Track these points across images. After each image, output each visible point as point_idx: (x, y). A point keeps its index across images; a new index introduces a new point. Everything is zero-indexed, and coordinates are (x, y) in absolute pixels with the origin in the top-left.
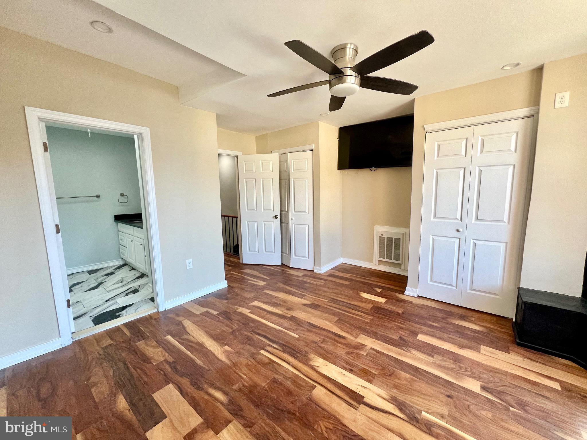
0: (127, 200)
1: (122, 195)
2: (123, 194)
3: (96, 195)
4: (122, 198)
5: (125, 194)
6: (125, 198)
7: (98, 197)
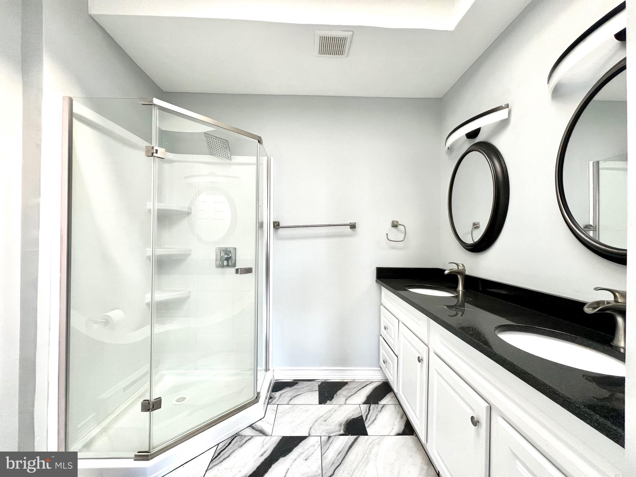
0: (403, 236)
1: (395, 225)
2: (396, 221)
3: (350, 223)
4: (394, 229)
5: (400, 223)
6: (400, 231)
7: (353, 226)
